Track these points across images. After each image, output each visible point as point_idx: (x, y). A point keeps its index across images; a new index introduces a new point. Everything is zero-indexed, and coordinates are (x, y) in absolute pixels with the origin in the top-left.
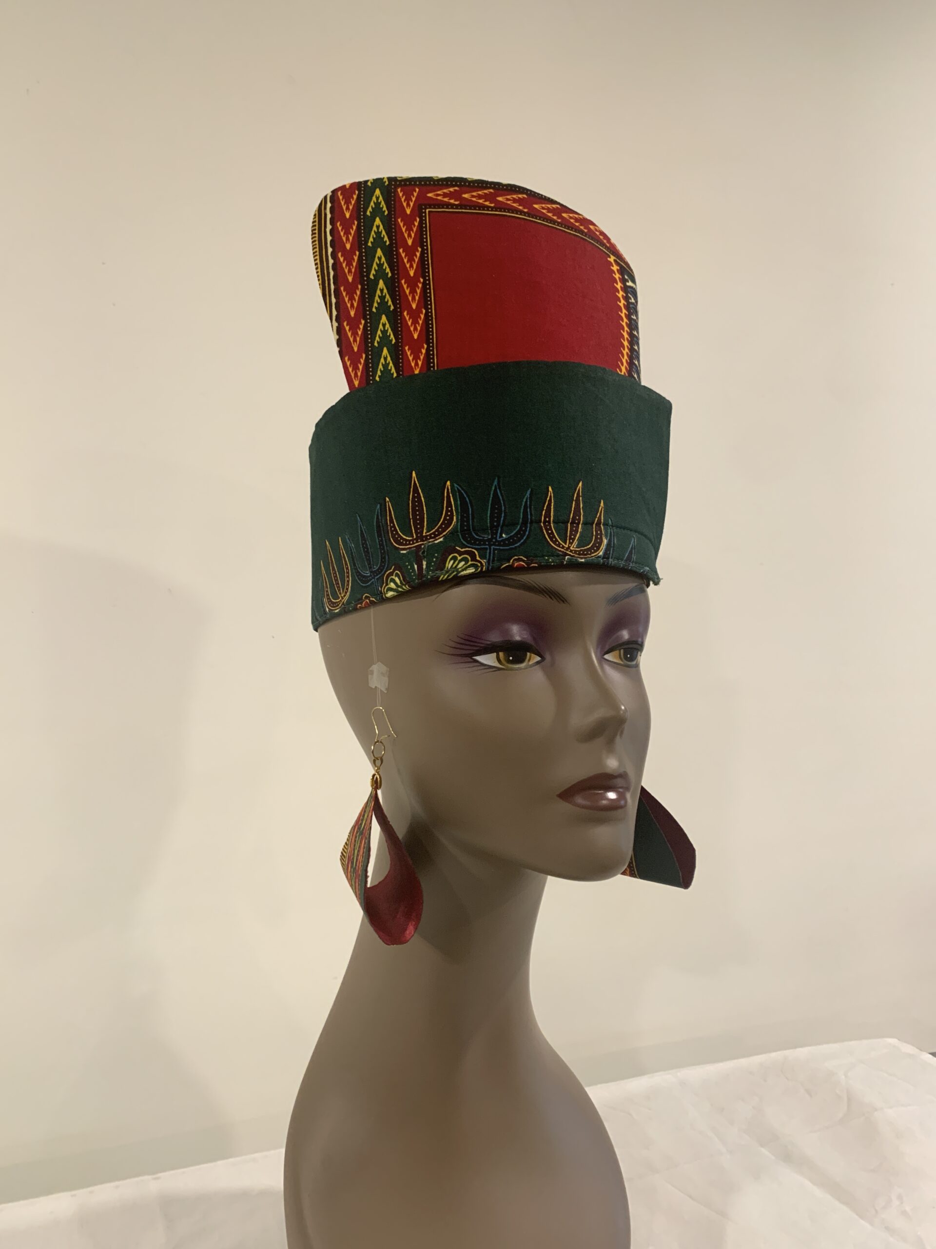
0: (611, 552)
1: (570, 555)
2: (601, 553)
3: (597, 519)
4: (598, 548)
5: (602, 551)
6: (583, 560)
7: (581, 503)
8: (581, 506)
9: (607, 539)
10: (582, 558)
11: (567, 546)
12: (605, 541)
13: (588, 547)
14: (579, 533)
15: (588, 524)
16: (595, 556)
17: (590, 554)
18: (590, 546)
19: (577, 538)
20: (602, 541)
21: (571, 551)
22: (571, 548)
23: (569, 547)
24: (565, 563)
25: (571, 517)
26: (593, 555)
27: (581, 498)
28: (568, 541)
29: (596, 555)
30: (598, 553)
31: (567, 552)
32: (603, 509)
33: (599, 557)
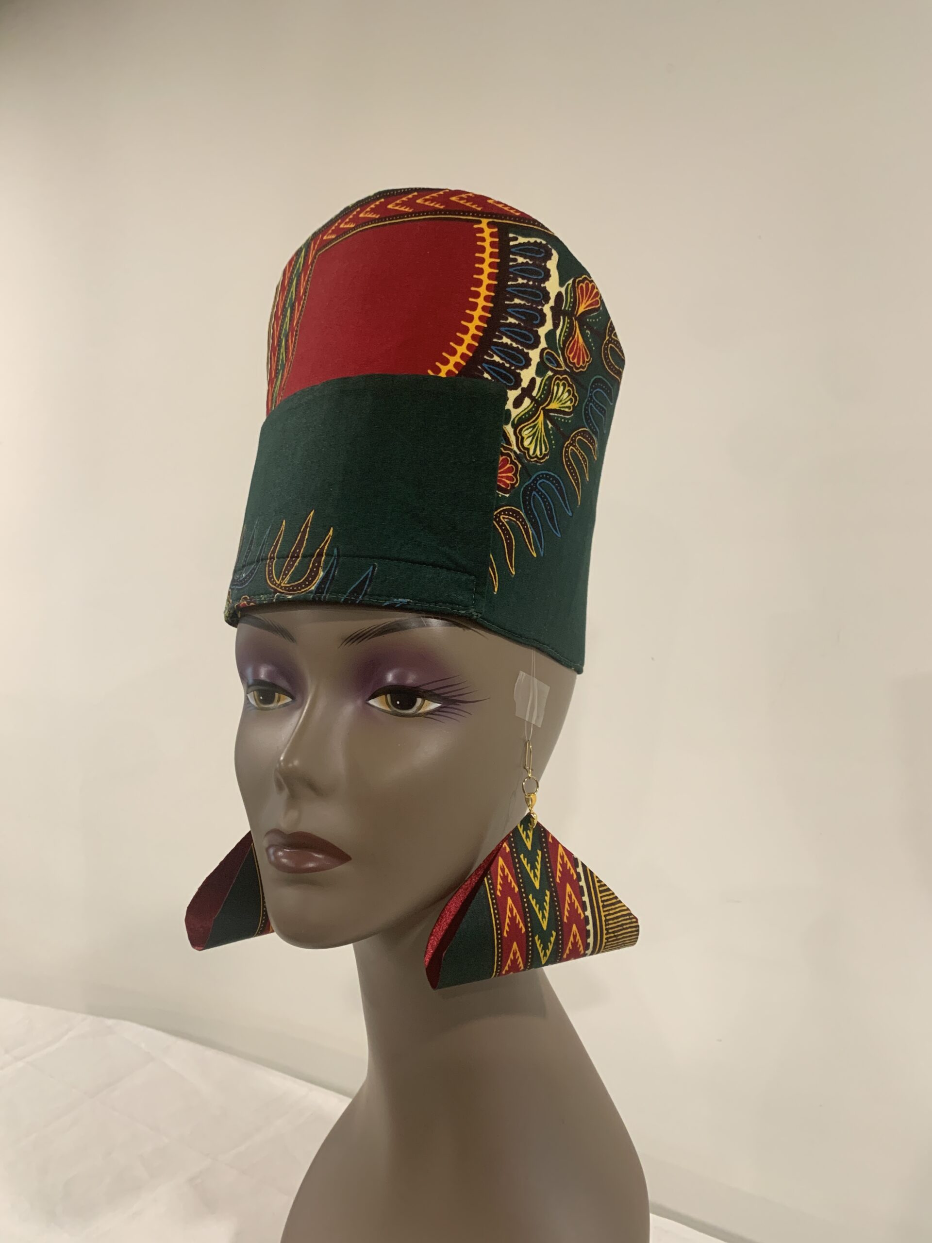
0: (327, 586)
1: (280, 592)
2: (313, 588)
3: (318, 550)
4: (311, 582)
5: (316, 585)
6: (290, 597)
7: (307, 534)
8: (306, 537)
9: (323, 571)
10: (290, 594)
11: (278, 583)
12: (321, 574)
13: (299, 582)
14: (294, 568)
15: (307, 556)
16: (305, 591)
17: (300, 590)
18: (301, 581)
19: (290, 573)
20: (317, 573)
21: (281, 588)
22: (282, 585)
23: (281, 583)
24: (274, 600)
25: (292, 551)
26: (303, 590)
27: (308, 529)
28: (281, 577)
29: (307, 590)
30: (309, 587)
31: (278, 589)
32: (330, 538)
33: (311, 592)
